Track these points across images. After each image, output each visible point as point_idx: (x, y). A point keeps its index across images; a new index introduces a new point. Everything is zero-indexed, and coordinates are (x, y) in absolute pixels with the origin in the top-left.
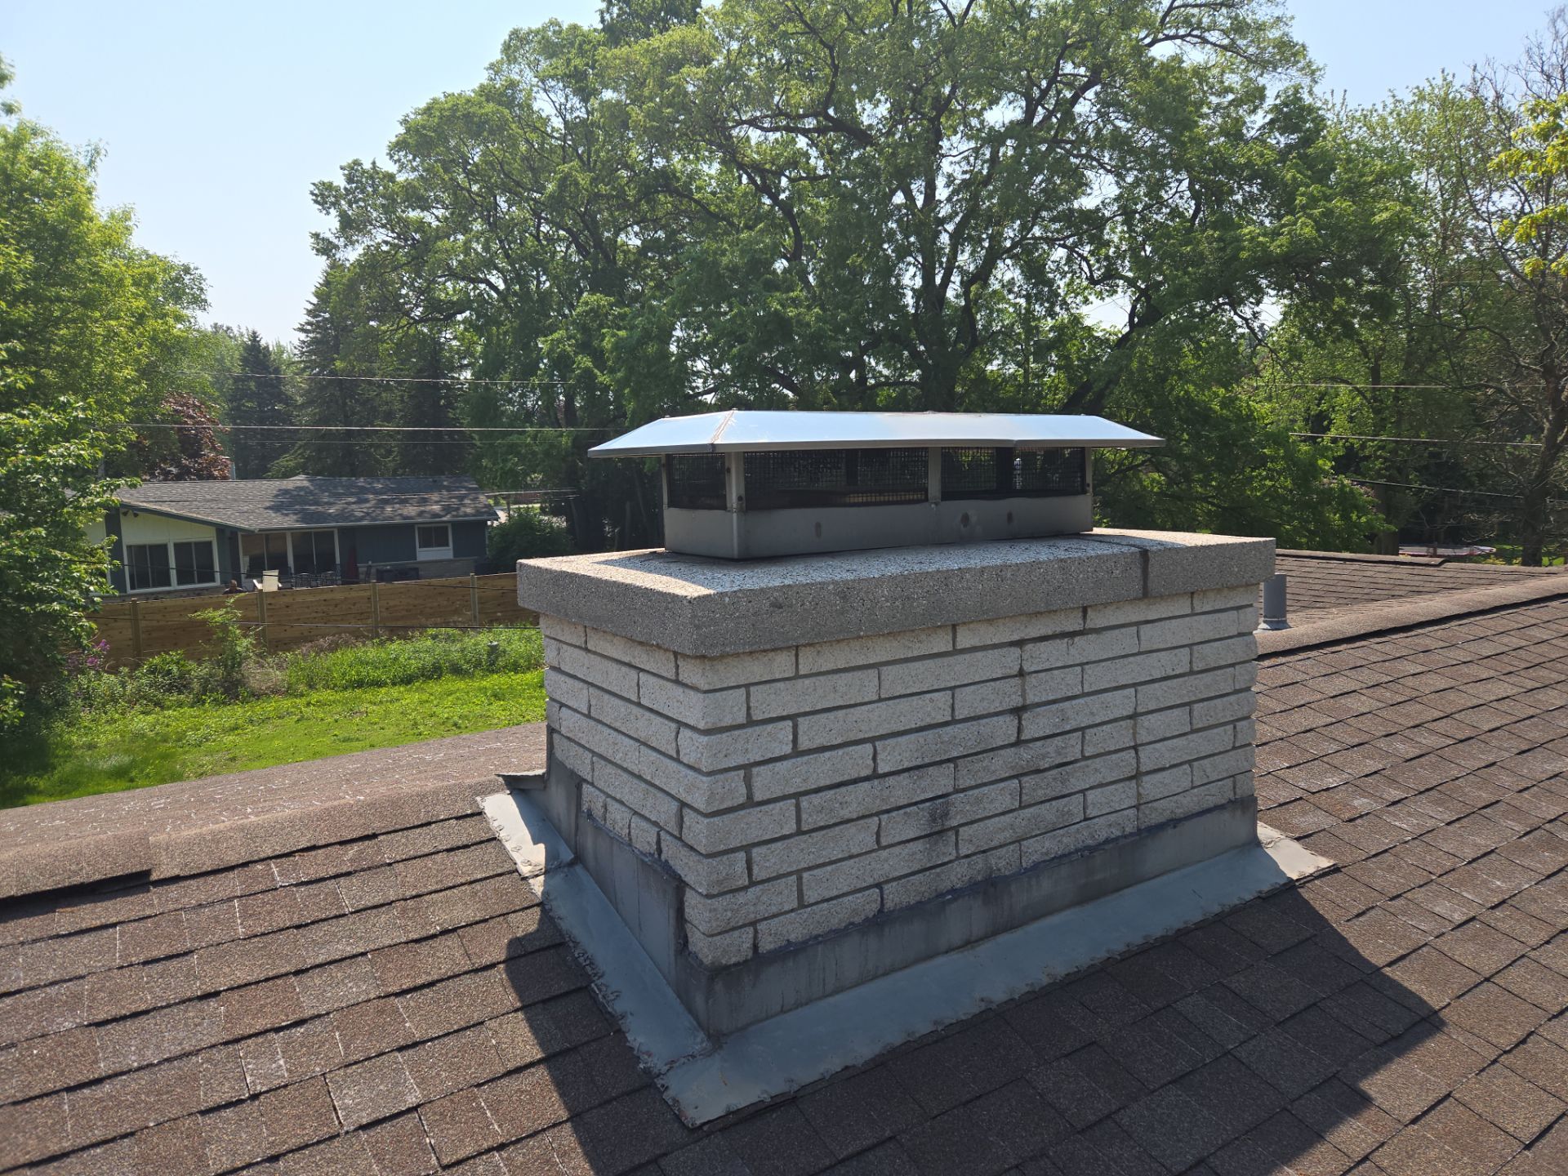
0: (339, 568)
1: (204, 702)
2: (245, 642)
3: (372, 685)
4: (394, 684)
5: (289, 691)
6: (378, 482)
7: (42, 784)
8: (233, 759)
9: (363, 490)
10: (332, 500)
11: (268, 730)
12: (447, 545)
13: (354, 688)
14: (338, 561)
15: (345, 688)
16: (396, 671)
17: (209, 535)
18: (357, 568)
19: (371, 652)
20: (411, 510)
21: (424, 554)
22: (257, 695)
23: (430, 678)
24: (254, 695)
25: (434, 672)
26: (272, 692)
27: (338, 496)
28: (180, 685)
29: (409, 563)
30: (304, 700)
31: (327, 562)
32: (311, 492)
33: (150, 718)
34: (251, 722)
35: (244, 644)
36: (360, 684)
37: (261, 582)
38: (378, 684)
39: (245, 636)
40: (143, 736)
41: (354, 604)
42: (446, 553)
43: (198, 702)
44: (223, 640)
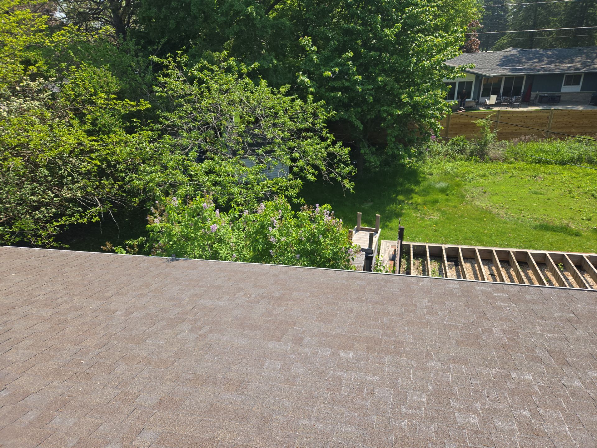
0: (522, 94)
1: (471, 160)
2: (492, 135)
3: (544, 163)
4: (556, 164)
5: (506, 160)
6: (550, 51)
7: (417, 189)
8: (485, 192)
9: (542, 55)
10: (526, 61)
11: (497, 179)
12: (579, 84)
13: (536, 163)
14: (522, 91)
15: (532, 163)
16: (558, 157)
17: (473, 79)
18: (531, 94)
19: (546, 146)
20: (564, 66)
21: (565, 89)
22: (492, 160)
23: (575, 163)
24: (490, 159)
25: (578, 161)
26: (499, 159)
27: (530, 59)
28: (462, 151)
29: (556, 93)
30: (512, 166)
31: (517, 92)
32: (518, 57)
33: (451, 164)
34: (491, 174)
35: (490, 136)
36: (539, 161)
37: (489, 100)
38: (548, 163)
39: (492, 132)
40: (449, 173)
41: (540, 119)
42: (577, 89)
43: (468, 159)
44: (483, 133)
